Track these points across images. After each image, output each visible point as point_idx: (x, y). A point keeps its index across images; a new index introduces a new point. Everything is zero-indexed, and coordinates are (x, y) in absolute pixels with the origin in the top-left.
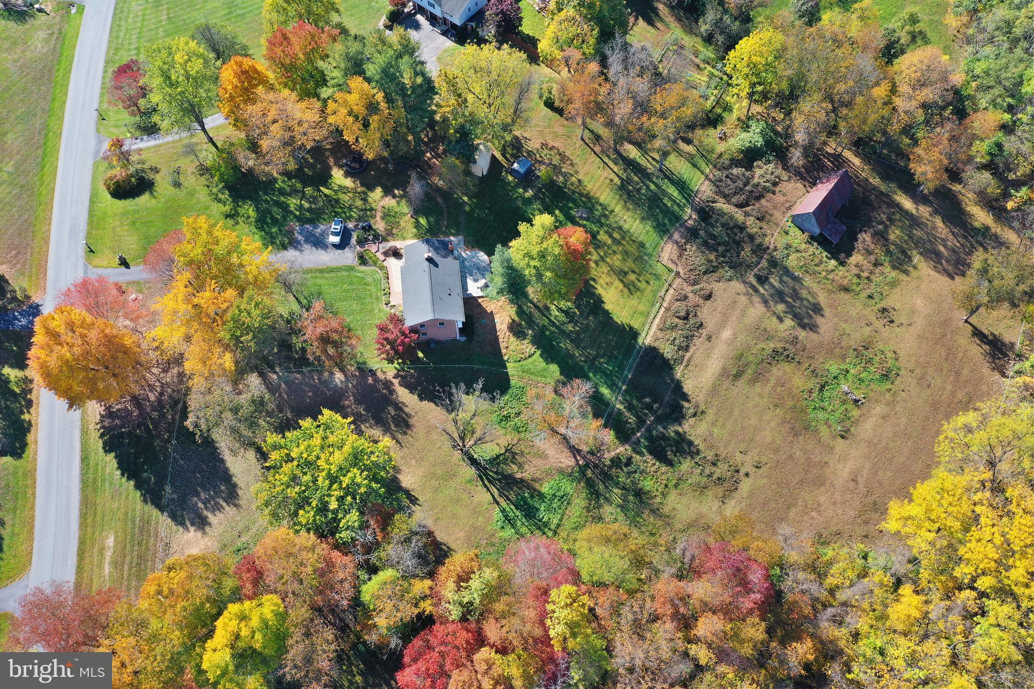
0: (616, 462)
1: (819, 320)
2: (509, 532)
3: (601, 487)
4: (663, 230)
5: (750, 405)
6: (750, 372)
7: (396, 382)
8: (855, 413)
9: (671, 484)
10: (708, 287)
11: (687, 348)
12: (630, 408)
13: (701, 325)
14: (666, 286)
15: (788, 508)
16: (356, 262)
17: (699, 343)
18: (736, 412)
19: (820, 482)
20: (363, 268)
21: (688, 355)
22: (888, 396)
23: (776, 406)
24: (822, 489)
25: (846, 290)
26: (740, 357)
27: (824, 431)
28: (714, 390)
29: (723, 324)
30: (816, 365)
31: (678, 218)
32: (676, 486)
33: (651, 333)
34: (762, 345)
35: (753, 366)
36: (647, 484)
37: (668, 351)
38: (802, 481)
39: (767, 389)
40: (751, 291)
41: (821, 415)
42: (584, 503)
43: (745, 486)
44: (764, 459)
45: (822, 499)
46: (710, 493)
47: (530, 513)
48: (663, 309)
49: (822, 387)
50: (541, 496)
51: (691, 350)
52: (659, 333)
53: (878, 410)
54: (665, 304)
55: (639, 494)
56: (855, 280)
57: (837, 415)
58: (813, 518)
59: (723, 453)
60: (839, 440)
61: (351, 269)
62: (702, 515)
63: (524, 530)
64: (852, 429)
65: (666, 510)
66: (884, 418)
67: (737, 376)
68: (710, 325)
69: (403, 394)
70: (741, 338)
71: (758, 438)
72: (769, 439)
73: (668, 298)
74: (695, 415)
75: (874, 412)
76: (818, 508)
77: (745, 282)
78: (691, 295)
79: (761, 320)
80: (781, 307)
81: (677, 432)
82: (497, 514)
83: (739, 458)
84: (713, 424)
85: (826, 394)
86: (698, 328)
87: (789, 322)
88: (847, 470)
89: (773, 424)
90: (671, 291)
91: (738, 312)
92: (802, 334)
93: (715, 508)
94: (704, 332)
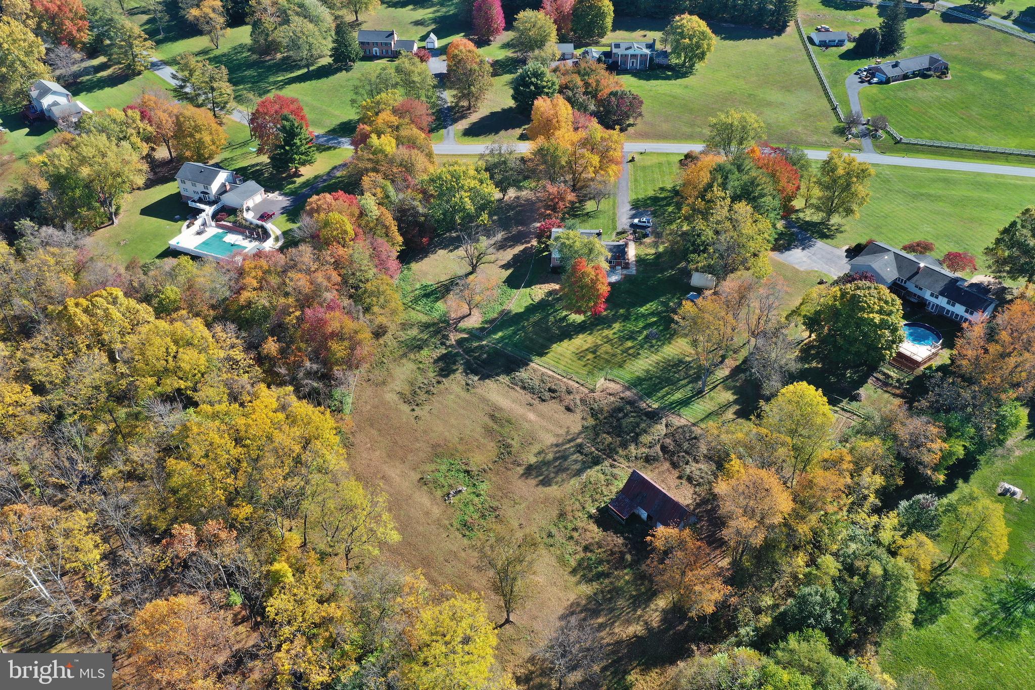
0: (446, 337)
1: (532, 482)
2: (418, 286)
3: (431, 329)
4: (636, 383)
5: (466, 422)
6: (495, 427)
7: (529, 245)
8: (439, 493)
9: (421, 366)
10: (578, 411)
11: (524, 388)
12: (482, 347)
13: (544, 401)
14: (582, 382)
15: (379, 430)
16: (619, 230)
17: (527, 397)
18: (462, 412)
19: (391, 455)
20: (614, 234)
21: (518, 389)
22: (447, 522)
23: (461, 439)
24: (384, 455)
25: (562, 515)
26: (509, 421)
27: (430, 467)
28: (484, 400)
29: (541, 415)
30: (490, 475)
31: (649, 395)
32: (419, 368)
33: (541, 368)
34: (516, 438)
35: (499, 429)
36: (425, 352)
37: (523, 374)
38: (396, 443)
39: (477, 436)
40: (569, 437)
41: (444, 468)
42: (423, 321)
43: (406, 408)
44: (420, 422)
45: (378, 453)
46: (407, 387)
47: (427, 296)
48: (560, 377)
49: (467, 472)
50: (436, 301)
51: (521, 391)
52: (539, 373)
53: (436, 511)
54: (565, 380)
55: (420, 348)
56: (570, 526)
57: (442, 480)
58: (366, 444)
59: (434, 399)
60: (419, 476)
61: (614, 228)
62: (394, 380)
63: (417, 292)
64: (425, 488)
65: (404, 361)
66: (427, 514)
67: (492, 417)
68: (544, 407)
69: (519, 248)
70: (526, 425)
71: (438, 422)
72: (435, 429)
73: (571, 383)
74: (467, 384)
75: (435, 507)
76: (372, 449)
77: (579, 434)
78: (571, 397)
79: (541, 441)
80: (550, 456)
81: (457, 369)
82: (429, 283)
83: (427, 408)
84: (458, 396)
85: (462, 475)
86: (540, 397)
87: (533, 460)
88: (393, 475)
89: (447, 434)
90: (577, 385)
91: (551, 427)
92: (520, 470)
93: (396, 388)
94: (536, 402)
